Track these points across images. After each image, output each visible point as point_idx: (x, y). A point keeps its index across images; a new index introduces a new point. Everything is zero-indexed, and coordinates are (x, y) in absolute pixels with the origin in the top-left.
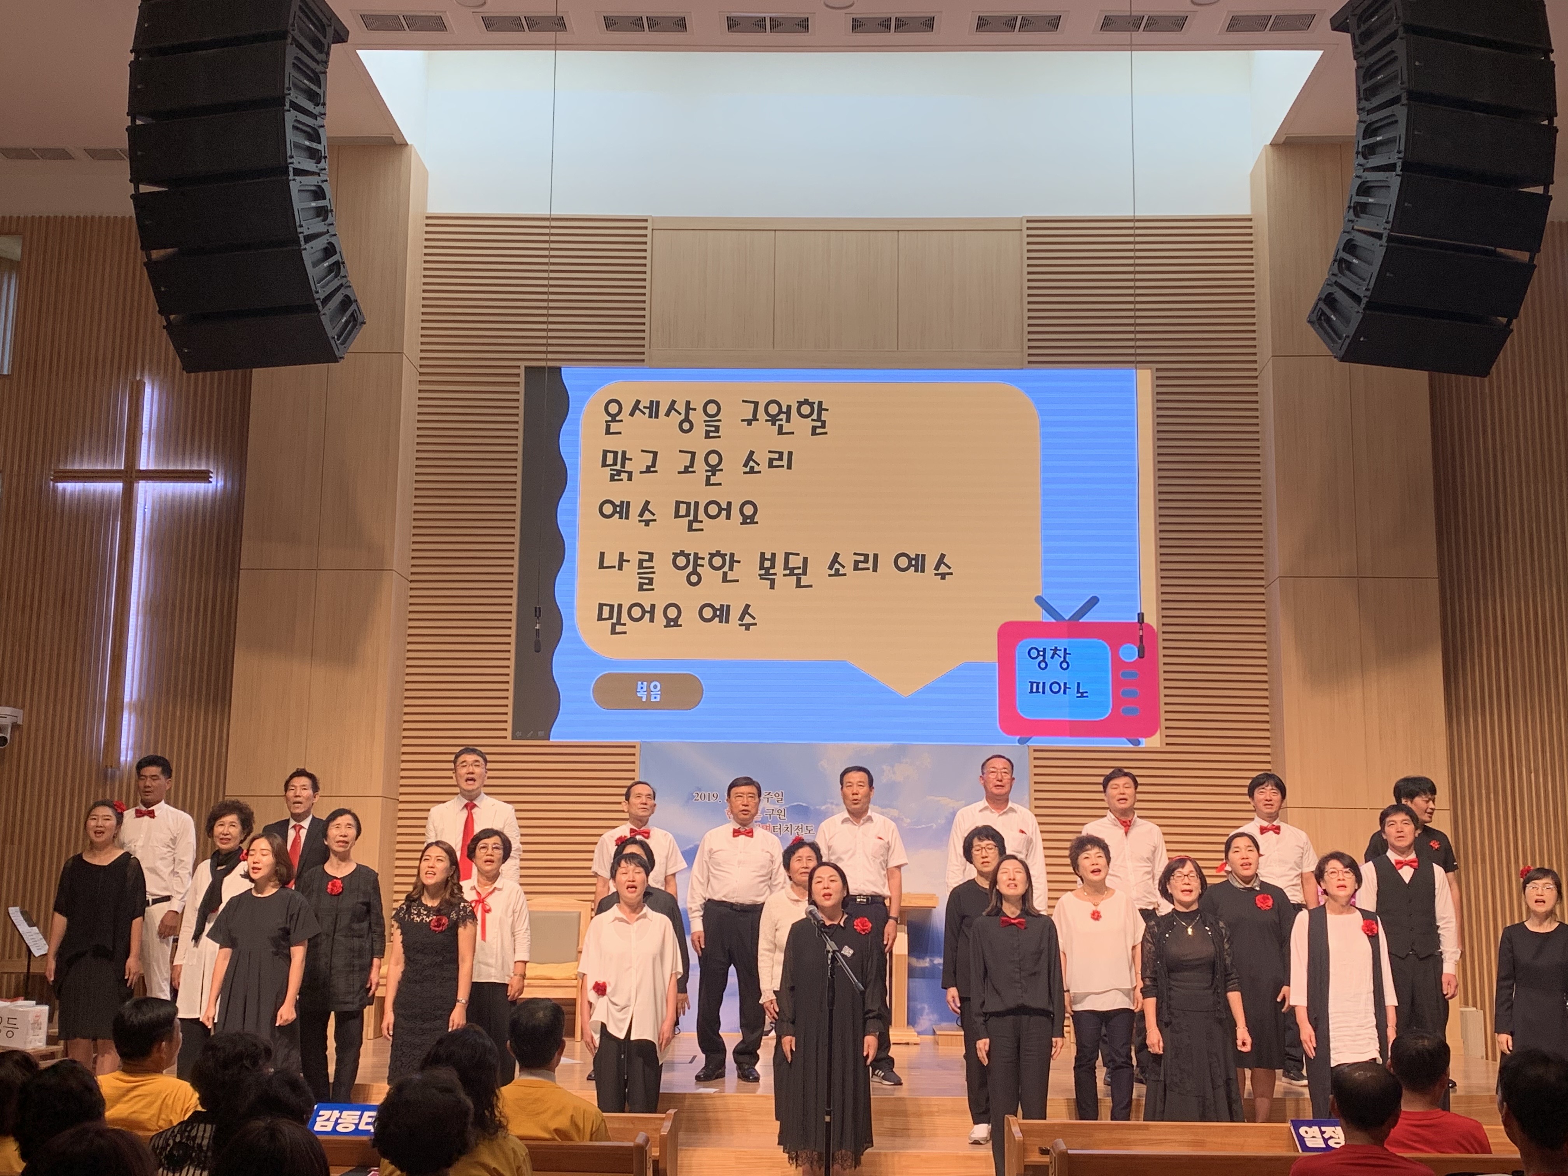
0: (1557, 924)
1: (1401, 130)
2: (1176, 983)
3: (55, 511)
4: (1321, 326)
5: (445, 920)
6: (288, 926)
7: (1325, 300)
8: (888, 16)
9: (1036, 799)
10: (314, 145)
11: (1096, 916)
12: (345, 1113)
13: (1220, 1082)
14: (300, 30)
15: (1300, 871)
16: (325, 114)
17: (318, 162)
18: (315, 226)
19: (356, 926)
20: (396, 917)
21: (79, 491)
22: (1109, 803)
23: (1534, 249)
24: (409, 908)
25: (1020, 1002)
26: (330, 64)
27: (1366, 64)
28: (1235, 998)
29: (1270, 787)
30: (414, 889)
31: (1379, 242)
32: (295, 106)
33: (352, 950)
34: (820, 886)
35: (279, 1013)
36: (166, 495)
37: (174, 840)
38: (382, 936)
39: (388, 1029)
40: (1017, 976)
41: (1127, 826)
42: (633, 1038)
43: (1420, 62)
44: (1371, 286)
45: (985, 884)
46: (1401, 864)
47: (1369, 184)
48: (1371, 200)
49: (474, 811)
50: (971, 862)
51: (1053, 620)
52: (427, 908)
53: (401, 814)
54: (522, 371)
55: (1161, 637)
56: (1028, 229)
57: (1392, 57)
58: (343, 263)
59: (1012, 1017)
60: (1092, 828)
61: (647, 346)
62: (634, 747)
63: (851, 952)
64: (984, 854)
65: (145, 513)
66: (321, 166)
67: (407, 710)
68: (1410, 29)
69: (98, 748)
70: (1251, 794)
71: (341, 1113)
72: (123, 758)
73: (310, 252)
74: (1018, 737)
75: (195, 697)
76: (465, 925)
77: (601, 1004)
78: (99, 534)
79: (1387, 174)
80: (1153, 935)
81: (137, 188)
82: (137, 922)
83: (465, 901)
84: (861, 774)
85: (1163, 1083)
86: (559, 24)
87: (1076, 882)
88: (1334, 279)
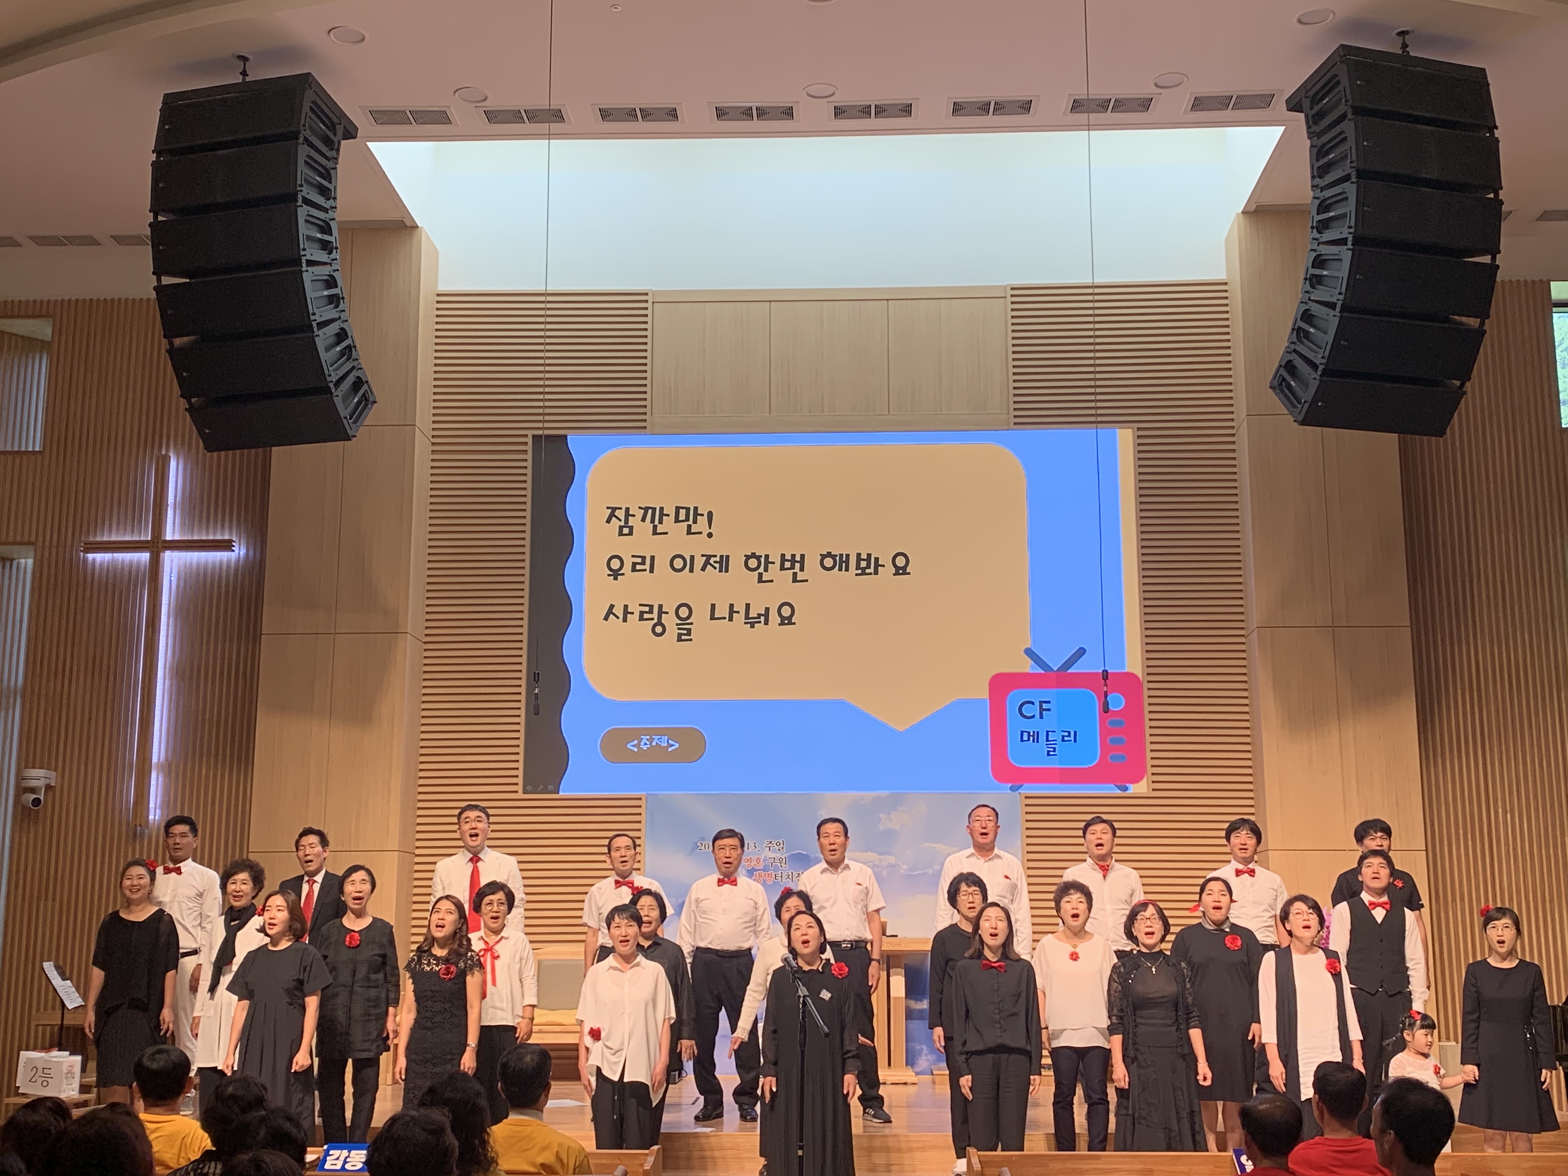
0: (1518, 961)
1: (1350, 207)
2: (1142, 1021)
3: (85, 581)
4: (1282, 391)
5: (453, 968)
6: (301, 978)
7: (1285, 367)
8: (868, 103)
9: (1028, 844)
10: (326, 237)
11: (1074, 957)
12: (353, 1152)
13: (1184, 1114)
14: (312, 129)
15: (1274, 913)
16: (335, 208)
17: (330, 253)
18: (329, 313)
19: (373, 976)
20: (408, 967)
21: (108, 562)
22: (1088, 848)
23: (1484, 315)
24: (419, 958)
25: (1000, 1041)
26: (340, 160)
27: (1319, 142)
28: (1196, 1035)
29: (1245, 832)
30: (425, 940)
31: (1332, 312)
32: (307, 202)
33: (368, 1000)
34: (799, 933)
35: (295, 1060)
36: (191, 563)
37: (201, 895)
38: (397, 985)
39: (400, 1073)
40: (998, 1017)
41: (1105, 870)
42: (626, 1080)
43: (1368, 142)
44: (1327, 354)
45: (968, 928)
46: (1375, 905)
47: (1323, 258)
48: (1325, 273)
49: (479, 864)
50: (955, 907)
51: (1042, 672)
52: (437, 958)
53: (417, 867)
54: (529, 440)
55: (1146, 686)
56: (1012, 296)
57: (1343, 136)
58: (355, 347)
59: (992, 1055)
60: (1073, 874)
61: (649, 414)
62: (640, 799)
63: (829, 995)
64: (971, 899)
65: (171, 581)
66: (332, 256)
67: (422, 766)
68: (1358, 111)
69: (128, 809)
70: (1228, 837)
71: (349, 1152)
72: (151, 817)
73: (323, 338)
74: (1010, 785)
75: (220, 758)
76: (473, 974)
77: (596, 1048)
78: (127, 602)
79: (1340, 248)
80: (1119, 975)
81: (159, 280)
82: (170, 974)
83: (473, 951)
84: (837, 824)
85: (1131, 1117)
86: (557, 116)
87: (1058, 924)
88: (1293, 347)
